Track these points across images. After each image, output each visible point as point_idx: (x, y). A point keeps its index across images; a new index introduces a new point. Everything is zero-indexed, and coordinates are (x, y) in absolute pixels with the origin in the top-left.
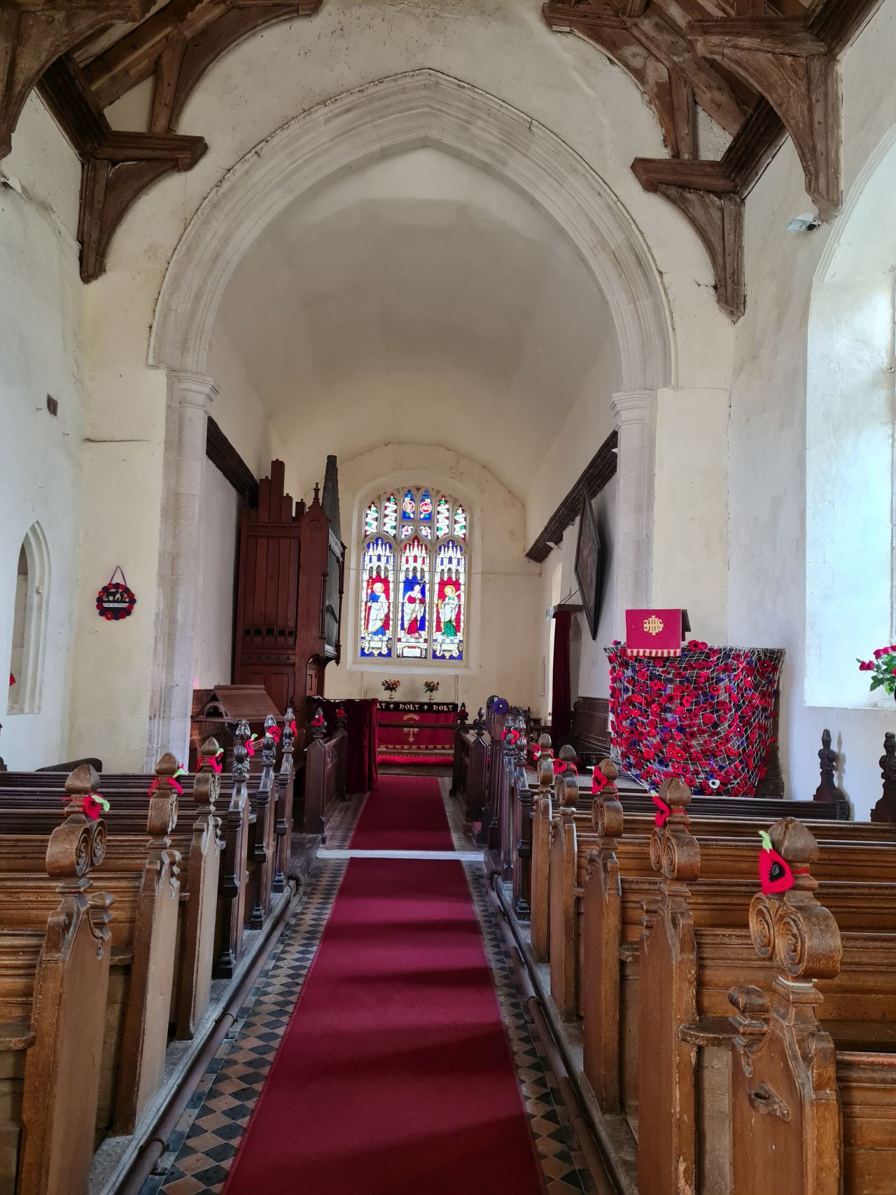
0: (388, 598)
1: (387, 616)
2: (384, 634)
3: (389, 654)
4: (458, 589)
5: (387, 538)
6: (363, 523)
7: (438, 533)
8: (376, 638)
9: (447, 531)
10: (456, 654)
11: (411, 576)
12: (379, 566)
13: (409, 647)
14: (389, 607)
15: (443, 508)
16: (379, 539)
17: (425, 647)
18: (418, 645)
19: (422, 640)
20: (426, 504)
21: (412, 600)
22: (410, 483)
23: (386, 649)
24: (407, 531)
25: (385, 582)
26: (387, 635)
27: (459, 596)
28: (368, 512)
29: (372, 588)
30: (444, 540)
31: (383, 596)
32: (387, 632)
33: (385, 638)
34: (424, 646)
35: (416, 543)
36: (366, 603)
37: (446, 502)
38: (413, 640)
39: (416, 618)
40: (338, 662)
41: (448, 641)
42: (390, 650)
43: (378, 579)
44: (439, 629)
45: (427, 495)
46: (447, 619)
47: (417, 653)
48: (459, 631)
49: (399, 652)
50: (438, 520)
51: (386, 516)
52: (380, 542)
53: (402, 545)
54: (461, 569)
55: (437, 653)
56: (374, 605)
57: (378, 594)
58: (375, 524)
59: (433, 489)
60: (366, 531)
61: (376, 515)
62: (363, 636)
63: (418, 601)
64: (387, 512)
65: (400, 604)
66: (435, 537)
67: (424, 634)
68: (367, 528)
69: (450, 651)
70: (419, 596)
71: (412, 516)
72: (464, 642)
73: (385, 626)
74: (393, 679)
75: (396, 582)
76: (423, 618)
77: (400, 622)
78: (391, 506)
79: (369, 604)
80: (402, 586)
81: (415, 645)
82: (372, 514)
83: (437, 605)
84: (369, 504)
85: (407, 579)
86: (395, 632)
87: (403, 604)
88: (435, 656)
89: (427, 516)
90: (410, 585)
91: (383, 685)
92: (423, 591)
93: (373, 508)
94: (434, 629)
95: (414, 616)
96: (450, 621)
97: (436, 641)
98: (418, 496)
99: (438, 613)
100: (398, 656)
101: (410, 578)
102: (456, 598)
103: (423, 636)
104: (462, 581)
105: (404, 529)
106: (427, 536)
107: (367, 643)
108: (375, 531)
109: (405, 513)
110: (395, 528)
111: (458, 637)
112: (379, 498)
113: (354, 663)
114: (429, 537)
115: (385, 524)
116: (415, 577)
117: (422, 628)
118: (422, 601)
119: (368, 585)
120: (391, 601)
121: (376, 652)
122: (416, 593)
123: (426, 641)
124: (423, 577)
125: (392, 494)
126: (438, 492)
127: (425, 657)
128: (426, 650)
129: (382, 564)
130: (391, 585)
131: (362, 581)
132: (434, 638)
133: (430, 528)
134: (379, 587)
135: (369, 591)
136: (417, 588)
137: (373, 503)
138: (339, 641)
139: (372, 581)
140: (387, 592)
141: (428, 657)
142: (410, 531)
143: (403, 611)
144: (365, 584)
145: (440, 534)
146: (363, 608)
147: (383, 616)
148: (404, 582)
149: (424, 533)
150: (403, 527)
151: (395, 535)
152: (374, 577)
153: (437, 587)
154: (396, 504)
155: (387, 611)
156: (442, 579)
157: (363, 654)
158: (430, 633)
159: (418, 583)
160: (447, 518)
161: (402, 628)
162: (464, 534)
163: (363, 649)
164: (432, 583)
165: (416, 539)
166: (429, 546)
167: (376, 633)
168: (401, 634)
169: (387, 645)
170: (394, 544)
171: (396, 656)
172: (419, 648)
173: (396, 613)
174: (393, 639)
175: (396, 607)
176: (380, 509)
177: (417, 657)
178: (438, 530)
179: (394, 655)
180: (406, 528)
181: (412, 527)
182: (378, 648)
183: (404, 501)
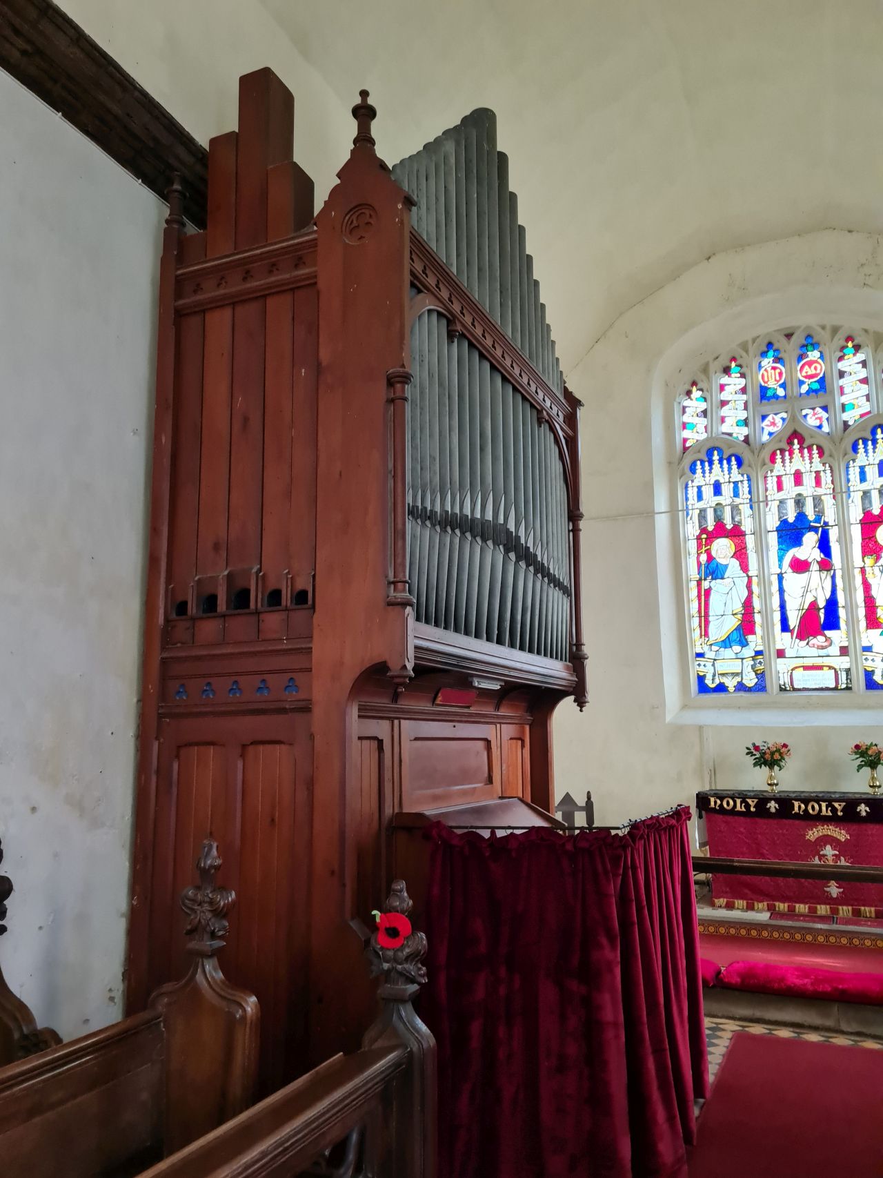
0: (745, 567)
1: (748, 604)
2: (744, 644)
3: (760, 687)
5: (731, 445)
6: (678, 425)
7: (845, 416)
8: (728, 653)
9: (866, 407)
12: (719, 505)
13: (806, 668)
14: (749, 587)
15: (851, 363)
16: (714, 451)
17: (847, 666)
18: (827, 661)
19: (834, 650)
20: (810, 364)
21: (800, 566)
22: (767, 329)
23: (753, 675)
24: (775, 423)
25: (736, 533)
26: (752, 645)
28: (687, 403)
29: (708, 552)
30: (860, 427)
31: (735, 564)
32: (750, 638)
33: (748, 652)
34: (843, 663)
35: (796, 446)
36: (699, 583)
37: (857, 348)
39: (813, 605)
40: (581, 702)
42: (761, 676)
43: (720, 530)
45: (810, 342)
47: (826, 678)
49: (784, 679)
50: (841, 388)
51: (724, 403)
52: (716, 457)
53: (766, 454)
55: (877, 678)
56: (717, 586)
57: (722, 561)
58: (703, 422)
59: (823, 328)
60: (685, 440)
61: (703, 406)
62: (699, 650)
63: (815, 567)
64: (724, 396)
65: (775, 579)
66: (840, 426)
67: (838, 636)
68: (686, 434)
70: (817, 555)
71: (781, 392)
73: (747, 626)
74: (773, 741)
75: (760, 533)
76: (832, 604)
77: (777, 616)
78: (734, 382)
79: (705, 585)
80: (773, 538)
81: (818, 662)
82: (695, 404)
83: (863, 570)
84: (687, 387)
85: (784, 522)
86: (768, 637)
87: (780, 577)
88: (871, 685)
89: (816, 386)
91: (750, 753)
92: (824, 546)
93: (696, 394)
95: (809, 599)
97: (869, 649)
98: (790, 349)
99: (867, 587)
100: (782, 689)
101: (791, 519)
105: (766, 422)
106: (820, 427)
107: (709, 664)
108: (704, 436)
109: (764, 390)
110: (746, 422)
112: (705, 370)
113: (685, 707)
114: (826, 429)
115: (723, 420)
117: (832, 622)
118: (825, 565)
119: (699, 546)
120: (753, 571)
121: (731, 683)
122: (808, 548)
123: (844, 651)
124: (819, 515)
125: (734, 359)
126: (835, 330)
127: (848, 688)
128: (848, 671)
129: (726, 500)
130: (750, 541)
131: (686, 540)
132: (865, 643)
133: (825, 408)
134: (723, 548)
135: (704, 558)
136: (811, 539)
137: (694, 383)
138: (579, 645)
139: (708, 537)
140: (741, 554)
141: (854, 685)
142: (780, 423)
143: (781, 591)
144: (692, 545)
145: (851, 416)
146: (694, 593)
147: (738, 607)
148: (778, 530)
149: (812, 421)
150: (764, 418)
151: (747, 437)
152: (710, 528)
153: (856, 532)
154: (743, 376)
155: (745, 594)
157: (703, 688)
158: (853, 632)
159: (815, 529)
160: (865, 381)
161: (785, 627)
163: (701, 679)
164: (843, 524)
165: (795, 437)
166: (827, 446)
167: (726, 643)
168: (783, 640)
169: (753, 667)
170: (746, 456)
171: (776, 689)
172: (830, 668)
173: (765, 597)
174: (766, 653)
175: (764, 583)
176: (710, 390)
177: (828, 689)
178: (844, 410)
179: (772, 687)
180: (770, 418)
181: (784, 415)
182: (735, 675)
183: (760, 367)
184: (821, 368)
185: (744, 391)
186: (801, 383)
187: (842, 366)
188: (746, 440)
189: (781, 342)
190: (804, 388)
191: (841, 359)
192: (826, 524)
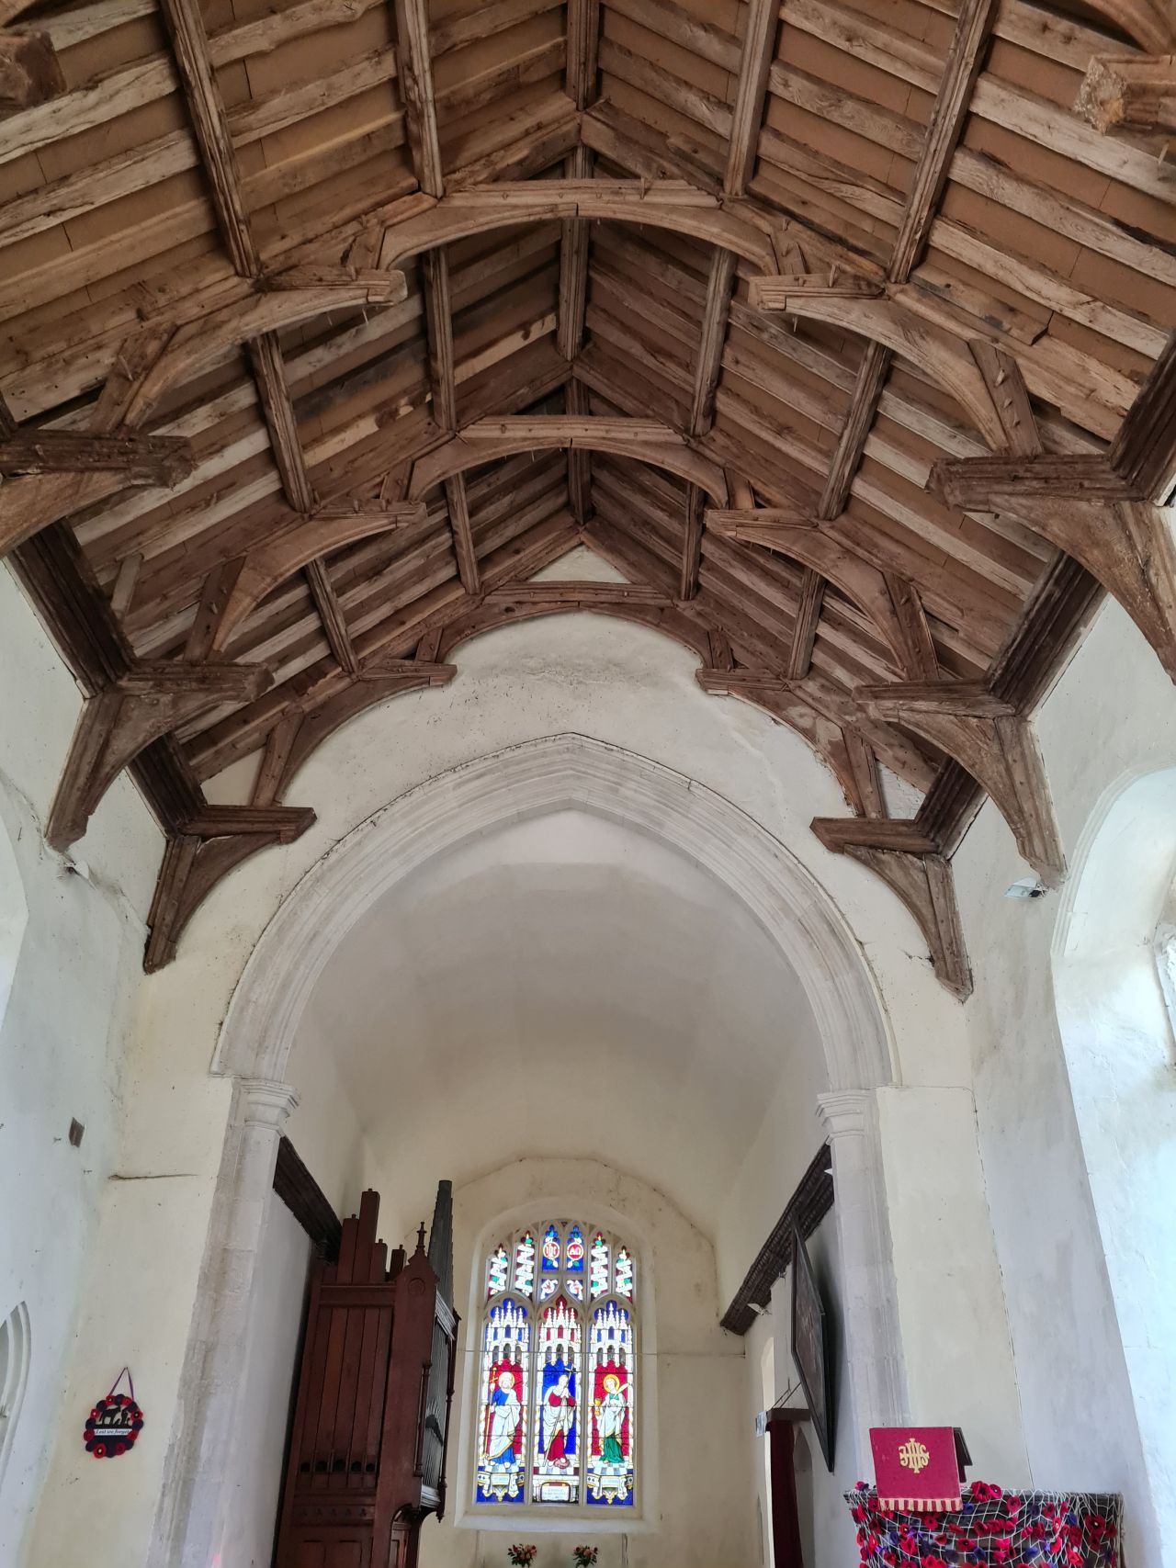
0: (519, 1398)
1: (518, 1429)
2: (513, 1461)
3: (520, 1498)
4: (623, 1380)
5: (521, 1299)
6: (487, 1277)
7: (592, 1290)
8: (501, 1468)
9: (605, 1286)
10: (622, 1495)
11: (553, 1361)
12: (507, 1345)
13: (552, 1484)
14: (521, 1414)
15: (599, 1251)
16: (509, 1300)
17: (576, 1483)
18: (565, 1478)
19: (570, 1471)
20: (575, 1246)
21: (555, 1401)
22: (552, 1216)
23: (516, 1487)
24: (549, 1287)
25: (516, 1370)
26: (518, 1462)
27: (625, 1393)
28: (494, 1260)
29: (496, 1382)
30: (601, 1302)
31: (513, 1394)
32: (518, 1456)
33: (515, 1469)
34: (574, 1481)
35: (561, 1307)
36: (487, 1407)
37: (604, 1242)
39: (561, 1432)
40: (440, 1516)
41: (610, 1471)
42: (521, 1489)
43: (506, 1367)
44: (596, 1451)
45: (575, 1233)
46: (609, 1433)
47: (562, 1493)
48: (627, 1454)
49: (536, 1492)
50: (592, 1269)
51: (519, 1265)
52: (509, 1307)
53: (542, 1311)
54: (628, 1348)
55: (594, 1494)
56: (500, 1411)
57: (505, 1391)
58: (503, 1277)
59: (585, 1224)
60: (490, 1289)
61: (505, 1264)
62: (481, 1464)
63: (564, 1403)
64: (520, 1260)
65: (538, 1408)
66: (589, 1296)
67: (574, 1459)
68: (491, 1284)
69: (614, 1489)
70: (566, 1393)
71: (555, 1264)
72: (635, 1472)
73: (515, 1447)
74: (527, 1543)
75: (532, 1370)
76: (572, 1431)
77: (537, 1439)
78: (527, 1250)
79: (492, 1409)
80: (540, 1376)
81: (560, 1478)
82: (500, 1262)
83: (593, 1408)
84: (496, 1248)
85: (548, 1365)
86: (529, 1457)
87: (542, 1408)
88: (591, 1500)
89: (577, 1264)
90: (552, 1374)
91: (511, 1554)
92: (571, 1386)
93: (502, 1254)
94: (589, 1451)
95: (558, 1428)
96: (613, 1436)
97: (591, 1471)
98: (564, 1233)
99: (595, 1421)
100: (534, 1501)
101: (553, 1364)
102: (621, 1396)
103: (572, 1462)
104: (629, 1367)
105: (544, 1285)
106: (577, 1295)
107: (487, 1477)
108: (503, 1288)
109: (545, 1260)
110: (531, 1283)
111: (626, 1464)
112: (509, 1238)
113: (466, 1513)
114: (580, 1297)
115: (517, 1278)
116: (559, 1361)
117: (571, 1449)
118: (571, 1403)
119: (491, 1378)
120: (525, 1402)
121: (500, 1494)
122: (561, 1389)
123: (576, 1471)
124: (571, 1361)
125: (528, 1232)
126: (592, 1227)
127: (576, 1502)
128: (577, 1487)
129: (512, 1341)
130: (525, 1376)
131: (483, 1370)
132: (590, 1466)
133: (581, 1282)
134: (506, 1379)
135: (493, 1386)
136: (564, 1380)
137: (501, 1246)
138: (443, 1477)
139: (498, 1369)
140: (517, 1387)
141: (580, 1502)
142: (553, 1287)
143: (542, 1419)
144: (486, 1375)
145: (596, 1291)
146: (483, 1415)
147: (511, 1430)
148: (544, 1371)
149: (573, 1290)
150: (543, 1281)
151: (531, 1294)
152: (500, 1363)
153: (592, 1377)
154: (533, 1246)
155: (518, 1420)
156: (599, 1364)
157: (481, 1498)
158: (583, 1458)
159: (566, 1373)
160: (606, 1267)
161: (541, 1450)
162: (631, 1291)
163: (480, 1489)
164: (585, 1372)
165: (561, 1299)
166: (580, 1312)
167: (500, 1460)
168: (539, 1460)
169: (517, 1480)
170: (530, 1309)
171: (530, 1500)
172: (567, 1484)
173: (531, 1424)
174: (527, 1470)
175: (531, 1412)
176: (511, 1254)
177: (563, 1502)
178: (592, 1285)
179: (528, 1499)
180: (547, 1282)
181: (556, 1282)
182: (504, 1487)
183: (544, 1242)
184: (580, 1252)
185: (532, 1258)
186: (568, 1260)
187: (594, 1252)
188: (531, 1296)
189: (558, 1227)
190: (570, 1265)
191: (593, 1247)
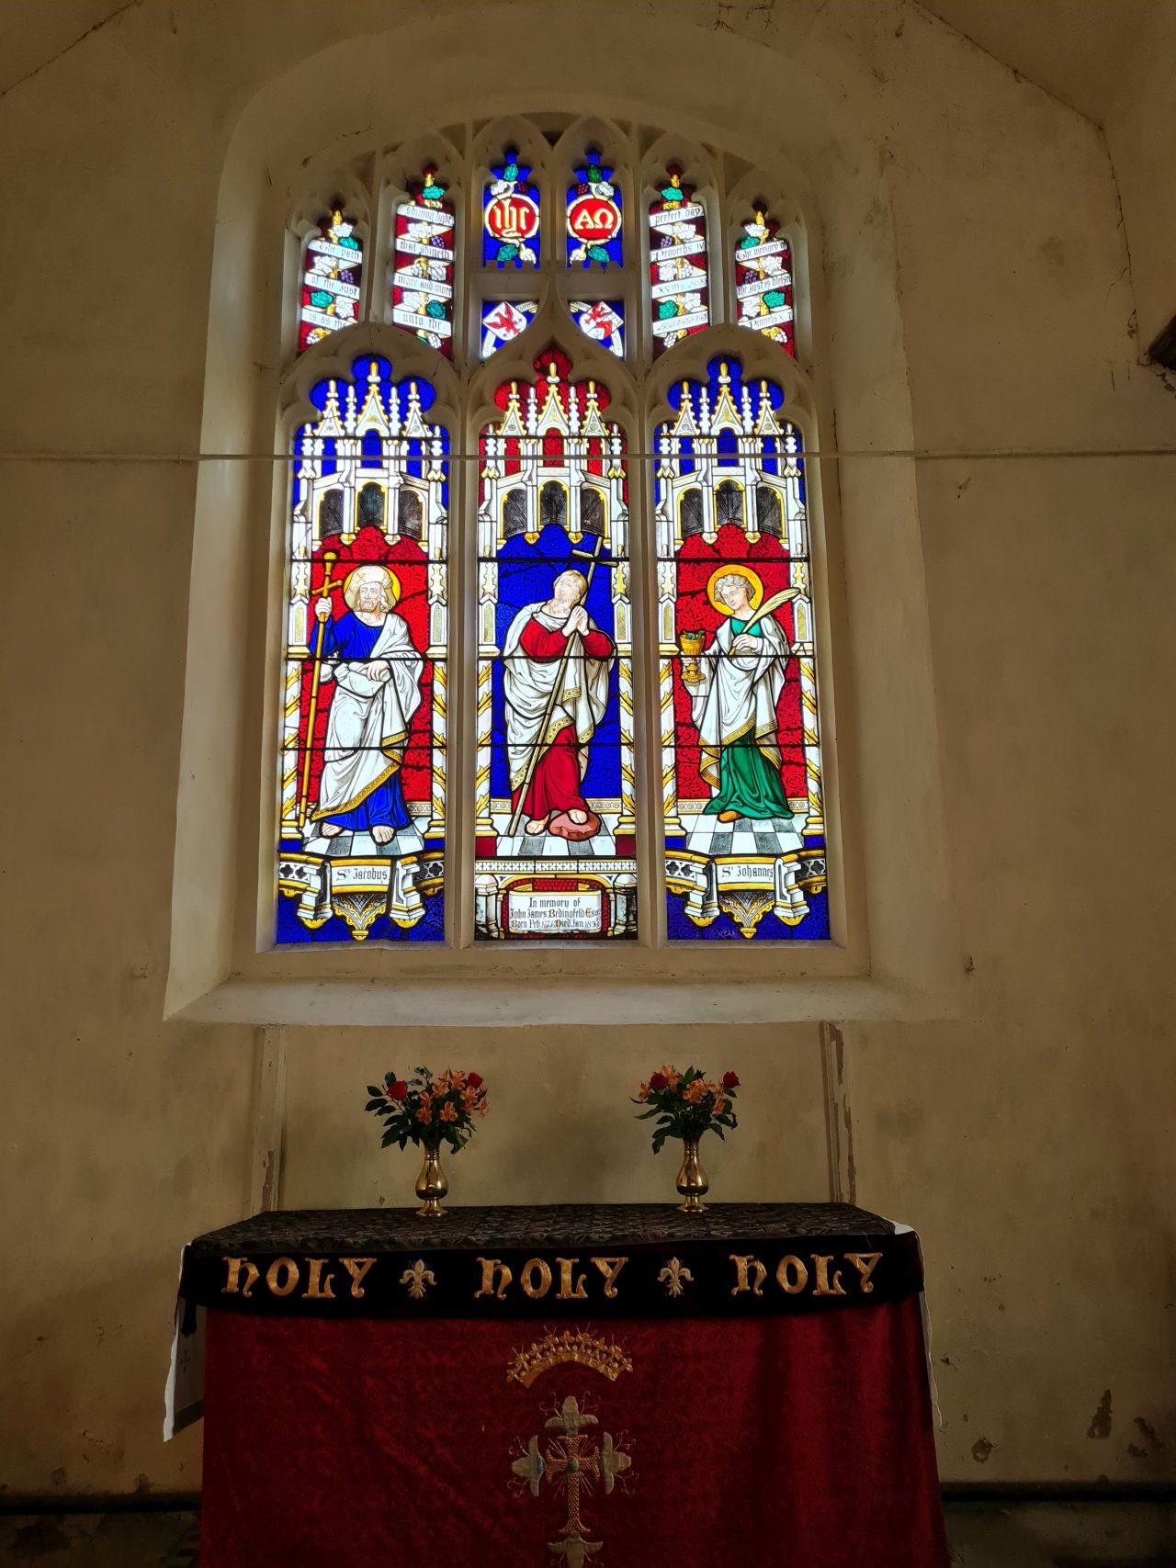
1: (418, 726)
2: (400, 821)
4: (775, 579)
5: (410, 355)
6: (289, 294)
7: (659, 328)
8: (362, 843)
9: (699, 317)
10: (791, 910)
11: (533, 525)
12: (372, 490)
13: (541, 885)
14: (425, 685)
15: (675, 219)
17: (625, 881)
18: (585, 869)
19: (603, 845)
21: (543, 646)
23: (415, 899)
25: (405, 560)
26: (421, 825)
27: (783, 616)
28: (315, 245)
29: (337, 595)
32: (417, 807)
33: (409, 843)
34: (623, 875)
35: (553, 376)
36: (308, 666)
37: (688, 191)
38: (556, 846)
39: (566, 736)
41: (744, 842)
42: (434, 902)
43: (370, 549)
44: (690, 785)
46: (733, 731)
47: (582, 910)
48: (802, 792)
49: (488, 909)
50: (654, 268)
51: (403, 259)
52: (373, 378)
53: (486, 389)
54: (787, 491)
55: (693, 911)
56: (354, 677)
57: (369, 620)
58: (347, 296)
59: (625, 128)
61: (353, 257)
62: (289, 832)
63: (575, 649)
64: (404, 244)
66: (648, 345)
67: (614, 813)
68: (309, 314)
69: (760, 895)
70: (580, 622)
71: (527, 255)
72: (837, 843)
73: (410, 778)
74: (446, 1065)
75: (461, 559)
76: (607, 730)
77: (484, 758)
78: (428, 218)
79: (324, 671)
80: (489, 575)
81: (567, 869)
82: (336, 250)
83: (676, 661)
84: (321, 212)
85: (514, 542)
86: (459, 808)
87: (499, 666)
88: (680, 927)
89: (602, 256)
90: (528, 567)
91: (377, 1105)
92: (597, 602)
93: (341, 229)
94: (669, 785)
95: (558, 721)
96: (749, 740)
97: (678, 843)
98: (554, 164)
99: (683, 702)
100: (481, 935)
101: (531, 538)
102: (768, 625)
103: (611, 822)
104: (794, 539)
105: (492, 318)
106: (607, 342)
107: (311, 870)
109: (491, 244)
110: (448, 310)
111: (798, 823)
112: (365, 175)
113: (234, 977)
114: (617, 349)
115: (396, 296)
116: (553, 531)
117: (604, 780)
118: (598, 648)
119: (316, 580)
120: (437, 651)
121: (359, 919)
122: (563, 609)
123: (626, 847)
124: (593, 531)
125: (432, 167)
126: (648, 138)
127: (629, 936)
128: (631, 893)
129: (389, 478)
130: (437, 577)
132: (672, 830)
133: (618, 307)
134: (372, 589)
135: (324, 605)
136: (569, 585)
137: (337, 204)
139: (341, 557)
140: (412, 606)
141: (643, 935)
142: (522, 325)
143: (499, 699)
144: (301, 574)
145: (668, 329)
146: (291, 692)
147: (396, 732)
148: (501, 558)
149: (589, 329)
150: (488, 307)
151: (447, 343)
152: (346, 539)
153: (667, 575)
154: (448, 207)
155: (416, 700)
156: (691, 534)
158: (646, 806)
159: (581, 566)
160: (699, 260)
161: (500, 786)
162: (788, 328)
163: (288, 906)
164: (642, 555)
165: (552, 357)
167: (358, 819)
168: (497, 818)
170: (444, 380)
171: (466, 933)
172: (594, 885)
173: (461, 712)
174: (451, 846)
175: (462, 680)
176: (371, 219)
177: (584, 936)
178: (656, 317)
179: (459, 930)
180: (501, 309)
181: (532, 308)
182: (370, 897)
183: (488, 196)
185: (447, 240)
186: (574, 244)
187: (657, 221)
188: (446, 348)
189: (534, 147)
190: (577, 257)
191: (656, 207)
192: (606, 554)
